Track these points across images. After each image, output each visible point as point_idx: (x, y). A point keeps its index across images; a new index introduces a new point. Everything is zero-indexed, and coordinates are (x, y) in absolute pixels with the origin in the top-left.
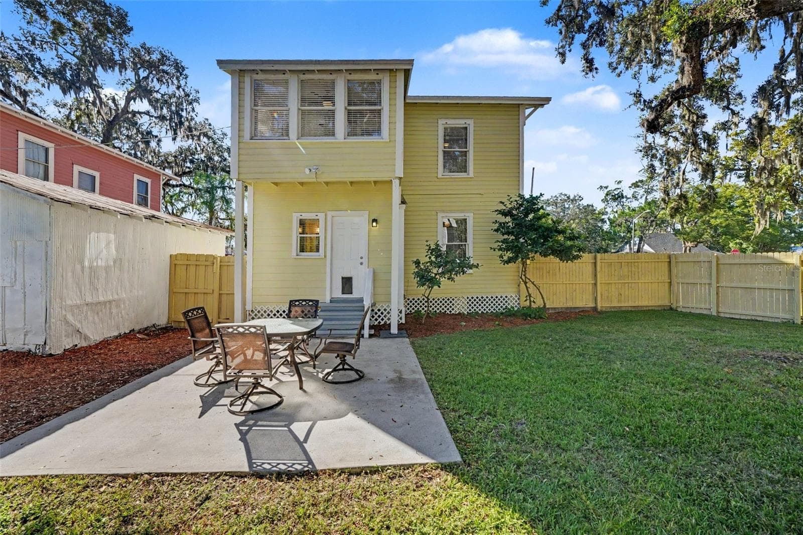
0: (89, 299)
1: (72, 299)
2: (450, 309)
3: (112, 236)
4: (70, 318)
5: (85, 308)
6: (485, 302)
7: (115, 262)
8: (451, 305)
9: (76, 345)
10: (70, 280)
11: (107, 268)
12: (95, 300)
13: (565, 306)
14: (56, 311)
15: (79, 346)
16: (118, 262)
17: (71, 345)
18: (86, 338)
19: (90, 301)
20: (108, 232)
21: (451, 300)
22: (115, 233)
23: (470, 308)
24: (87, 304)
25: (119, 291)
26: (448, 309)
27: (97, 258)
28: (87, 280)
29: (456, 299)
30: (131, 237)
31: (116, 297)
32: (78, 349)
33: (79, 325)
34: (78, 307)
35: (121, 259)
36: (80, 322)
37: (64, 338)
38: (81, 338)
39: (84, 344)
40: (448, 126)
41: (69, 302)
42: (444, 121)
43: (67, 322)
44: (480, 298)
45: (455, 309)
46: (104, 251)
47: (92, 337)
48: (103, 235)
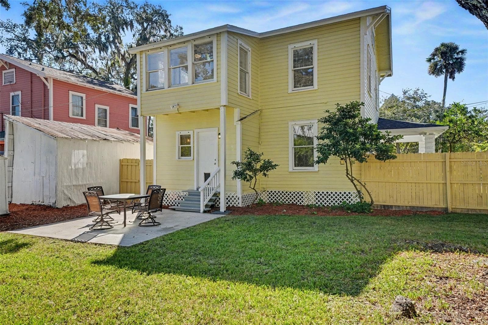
0: (74, 183)
1: (67, 183)
2: (300, 201)
3: (85, 152)
4: (66, 192)
5: (73, 187)
6: (330, 197)
7: (87, 164)
8: (300, 197)
9: (69, 205)
10: (66, 174)
11: (84, 169)
12: (77, 184)
13: (410, 204)
14: (59, 188)
15: (70, 206)
16: (89, 165)
17: (66, 205)
18: (74, 202)
19: (75, 184)
20: (83, 149)
21: (300, 193)
22: (87, 150)
23: (317, 201)
24: (74, 186)
25: (90, 179)
26: (298, 201)
27: (78, 163)
28: (74, 173)
29: (304, 193)
30: (96, 151)
31: (88, 182)
32: (69, 207)
33: (70, 196)
34: (69, 186)
35: (90, 163)
36: (71, 194)
37: (63, 201)
38: (71, 202)
39: (73, 205)
40: (296, 49)
41: (65, 184)
42: (292, 46)
43: (65, 194)
44: (325, 193)
45: (304, 201)
46: (81, 159)
47: (76, 202)
48: (81, 152)
